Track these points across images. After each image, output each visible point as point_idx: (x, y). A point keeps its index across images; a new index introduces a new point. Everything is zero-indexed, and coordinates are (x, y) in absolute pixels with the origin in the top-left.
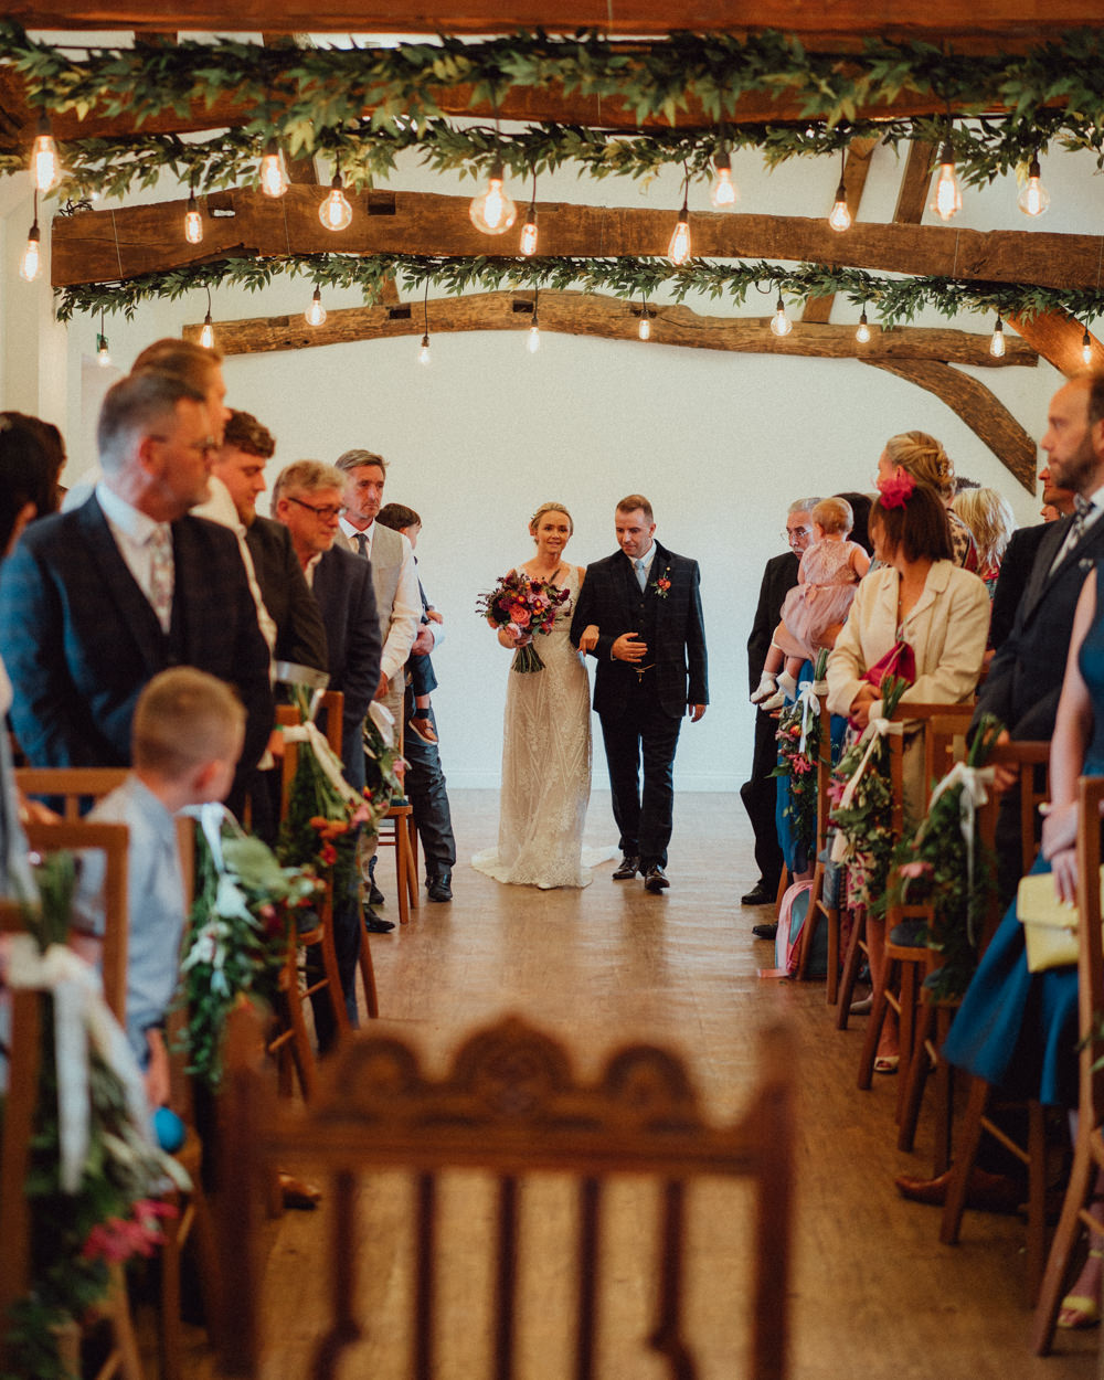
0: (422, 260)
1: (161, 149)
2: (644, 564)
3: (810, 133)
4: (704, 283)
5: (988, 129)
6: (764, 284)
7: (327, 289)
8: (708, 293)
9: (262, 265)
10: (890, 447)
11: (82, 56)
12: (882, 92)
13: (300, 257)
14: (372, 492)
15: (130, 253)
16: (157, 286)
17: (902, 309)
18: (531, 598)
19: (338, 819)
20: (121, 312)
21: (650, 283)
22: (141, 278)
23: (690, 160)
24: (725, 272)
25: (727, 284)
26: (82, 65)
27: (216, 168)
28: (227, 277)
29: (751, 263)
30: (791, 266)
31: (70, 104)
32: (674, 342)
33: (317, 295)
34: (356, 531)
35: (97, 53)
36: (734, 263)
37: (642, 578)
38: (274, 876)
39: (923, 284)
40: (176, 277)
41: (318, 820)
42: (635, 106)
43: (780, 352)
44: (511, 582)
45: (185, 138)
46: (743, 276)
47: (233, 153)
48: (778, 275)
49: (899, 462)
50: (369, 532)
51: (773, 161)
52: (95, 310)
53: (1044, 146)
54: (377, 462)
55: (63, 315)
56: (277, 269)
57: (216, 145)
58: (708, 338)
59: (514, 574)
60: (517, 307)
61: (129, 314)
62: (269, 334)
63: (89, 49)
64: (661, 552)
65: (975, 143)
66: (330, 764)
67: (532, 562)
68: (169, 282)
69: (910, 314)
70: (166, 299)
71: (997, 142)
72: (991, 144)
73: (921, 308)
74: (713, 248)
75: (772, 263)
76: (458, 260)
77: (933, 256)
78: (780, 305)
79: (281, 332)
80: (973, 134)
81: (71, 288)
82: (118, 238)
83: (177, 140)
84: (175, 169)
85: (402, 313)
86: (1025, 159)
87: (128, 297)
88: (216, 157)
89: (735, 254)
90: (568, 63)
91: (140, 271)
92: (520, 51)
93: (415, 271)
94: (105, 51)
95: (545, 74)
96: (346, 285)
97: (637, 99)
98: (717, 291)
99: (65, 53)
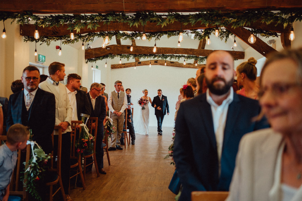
0: (135, 55)
1: (78, 36)
2: (161, 97)
3: (174, 33)
4: (174, 58)
5: (202, 32)
6: (182, 58)
7: (122, 59)
8: (175, 59)
9: (113, 56)
10: (189, 80)
11: (42, 18)
12: (171, 21)
13: (118, 55)
14: (119, 87)
15: (95, 54)
16: (99, 59)
17: (202, 61)
18: (144, 102)
19: (86, 139)
20: (94, 62)
21: (166, 58)
22: (97, 58)
23: (156, 37)
24: (177, 56)
25: (177, 58)
26: (42, 19)
27: (87, 39)
28: (108, 58)
29: (180, 55)
30: (186, 55)
31: (41, 25)
32: (176, 67)
33: (121, 60)
34: (117, 92)
35: (45, 17)
36: (178, 55)
37: (161, 99)
38: (44, 155)
39: (204, 58)
40: (102, 57)
41: (83, 139)
42: (130, 24)
43: (191, 68)
44: (141, 99)
45: (82, 35)
46: (179, 57)
47: (89, 37)
48: (184, 56)
49: (190, 82)
50: (120, 92)
51: (169, 37)
52: (91, 62)
53: (210, 34)
54: (121, 82)
55: (87, 63)
56: (115, 56)
57: (86, 35)
58: (181, 66)
59: (142, 98)
60: (155, 62)
61: (96, 63)
62: (122, 66)
63: (44, 16)
64: (163, 96)
65: (200, 34)
66: (87, 130)
67: (144, 96)
68: (101, 58)
69: (203, 62)
70: (100, 60)
71: (203, 33)
72: (202, 34)
73: (204, 61)
74: (175, 53)
75: (183, 55)
76: (140, 55)
77: (206, 54)
78: (185, 61)
79: (124, 65)
80: (199, 32)
81: (88, 59)
82: (94, 52)
83: (81, 35)
84: (81, 39)
85: (140, 63)
86: (207, 36)
87: (95, 60)
88: (86, 37)
89: (178, 54)
90: (119, 17)
91: (97, 57)
92: (110, 15)
93: (134, 56)
94: (46, 16)
95: (114, 19)
96: (125, 58)
97: (130, 23)
98: (176, 59)
99: (40, 17)
